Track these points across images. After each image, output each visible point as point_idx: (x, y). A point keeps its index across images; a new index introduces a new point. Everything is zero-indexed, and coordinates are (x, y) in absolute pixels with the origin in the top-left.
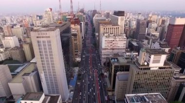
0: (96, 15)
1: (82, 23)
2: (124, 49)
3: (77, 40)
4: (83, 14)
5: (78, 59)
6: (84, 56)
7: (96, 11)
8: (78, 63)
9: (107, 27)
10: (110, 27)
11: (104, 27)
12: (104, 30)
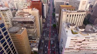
1: (45, 5)
9: (72, 14)
10: (74, 14)
11: (68, 14)
12: (67, 17)
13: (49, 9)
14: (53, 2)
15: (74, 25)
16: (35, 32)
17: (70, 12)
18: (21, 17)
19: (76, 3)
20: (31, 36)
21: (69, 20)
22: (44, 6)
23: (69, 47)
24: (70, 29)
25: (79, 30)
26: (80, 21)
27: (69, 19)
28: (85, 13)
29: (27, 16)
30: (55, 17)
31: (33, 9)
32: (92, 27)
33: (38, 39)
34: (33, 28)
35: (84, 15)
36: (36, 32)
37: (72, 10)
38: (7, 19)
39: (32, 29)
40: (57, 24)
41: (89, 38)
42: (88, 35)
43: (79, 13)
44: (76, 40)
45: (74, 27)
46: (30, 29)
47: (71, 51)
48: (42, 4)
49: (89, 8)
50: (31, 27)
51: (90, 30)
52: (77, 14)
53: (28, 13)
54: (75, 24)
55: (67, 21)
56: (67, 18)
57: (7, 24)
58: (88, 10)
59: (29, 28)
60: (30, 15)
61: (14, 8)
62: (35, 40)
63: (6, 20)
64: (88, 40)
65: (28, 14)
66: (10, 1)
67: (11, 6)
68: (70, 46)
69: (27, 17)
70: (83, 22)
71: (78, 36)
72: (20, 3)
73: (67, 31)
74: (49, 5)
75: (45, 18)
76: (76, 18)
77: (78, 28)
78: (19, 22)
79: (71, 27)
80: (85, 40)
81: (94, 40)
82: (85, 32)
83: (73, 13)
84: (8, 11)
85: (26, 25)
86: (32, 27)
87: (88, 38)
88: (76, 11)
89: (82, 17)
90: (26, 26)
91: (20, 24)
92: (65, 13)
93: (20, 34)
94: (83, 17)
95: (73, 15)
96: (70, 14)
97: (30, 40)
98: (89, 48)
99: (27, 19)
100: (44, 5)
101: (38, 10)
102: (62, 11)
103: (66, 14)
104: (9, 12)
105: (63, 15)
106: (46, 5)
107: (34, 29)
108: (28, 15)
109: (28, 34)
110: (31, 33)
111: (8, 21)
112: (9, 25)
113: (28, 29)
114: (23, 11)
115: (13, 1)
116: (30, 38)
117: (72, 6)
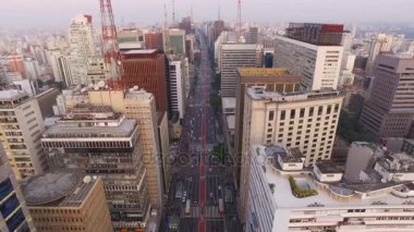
0: (223, 34)
1: (177, 64)
4: (183, 32)
7: (222, 23)
9: (287, 108)
10: (297, 107)
11: (271, 107)
12: (268, 121)
13: (196, 78)
14: (212, 45)
15: (297, 156)
16: (139, 187)
17: (280, 99)
18: (80, 126)
19: (301, 58)
20: (120, 206)
21: (278, 133)
22: (174, 67)
24: (282, 173)
25: (322, 180)
26: (324, 134)
27: (278, 127)
28: (339, 100)
29: (106, 124)
30: (221, 111)
31: (131, 90)
32: (372, 153)
33: (154, 213)
34: (131, 172)
35: (336, 108)
36: (142, 187)
37: (289, 91)
38: (19, 138)
39: (127, 177)
40: (233, 145)
41: (363, 211)
42: (359, 197)
43: (316, 104)
44: (310, 220)
45: (299, 166)
46: (119, 176)
48: (167, 61)
49: (354, 72)
50: (120, 167)
51: (363, 176)
52: (307, 106)
53: (109, 109)
54: (305, 152)
55: (269, 136)
56: (269, 125)
57: (17, 159)
58: (353, 77)
59: (113, 172)
60: (117, 116)
61: (48, 78)
62: (141, 219)
63: (15, 140)
64: (360, 219)
65: (111, 114)
66: (32, 48)
67: (37, 66)
69: (102, 124)
70: (335, 130)
71: (316, 205)
72: (75, 54)
73: (272, 186)
74: (196, 60)
75: (181, 116)
76: (305, 123)
77: (316, 169)
78: (72, 149)
79: (286, 166)
80: (346, 219)
81: (383, 218)
82: (344, 186)
83: (293, 102)
84: (23, 106)
85: (101, 162)
86: (127, 166)
87: (357, 211)
88: (305, 96)
89: (327, 118)
90: (103, 166)
91: (77, 155)
92: (261, 104)
93: (75, 208)
94: (335, 116)
95: (293, 113)
96: (282, 107)
97: (116, 224)
99: (103, 136)
100: (172, 63)
101: (149, 95)
102: (249, 96)
103: (266, 110)
104: (28, 107)
105: (253, 112)
106: (182, 66)
107: (134, 177)
108: (110, 118)
109: (109, 195)
110: (120, 193)
111: (24, 147)
112: (28, 163)
113: (111, 176)
114: (86, 101)
115: (46, 48)
116: (117, 214)
117: (287, 72)
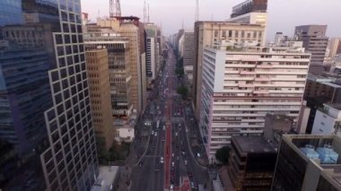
2: (296, 98)
3: (123, 67)
5: (126, 133)
6: (148, 123)
8: (126, 144)
9: (227, 29)
10: (234, 29)
11: (216, 28)
12: (214, 37)
16: (127, 80)
18: (92, 36)
22: (149, 40)
23: (225, 87)
29: (108, 35)
33: (135, 111)
39: (120, 72)
41: (270, 57)
46: (114, 71)
47: (232, 103)
50: (116, 63)
56: (215, 40)
65: (111, 31)
68: (226, 85)
83: (230, 25)
86: (121, 63)
87: (267, 56)
88: (238, 24)
92: (209, 26)
94: (260, 41)
96: (223, 28)
98: (276, 91)
99: (107, 40)
100: (149, 37)
103: (212, 30)
105: (205, 31)
107: (124, 71)
110: (114, 84)
